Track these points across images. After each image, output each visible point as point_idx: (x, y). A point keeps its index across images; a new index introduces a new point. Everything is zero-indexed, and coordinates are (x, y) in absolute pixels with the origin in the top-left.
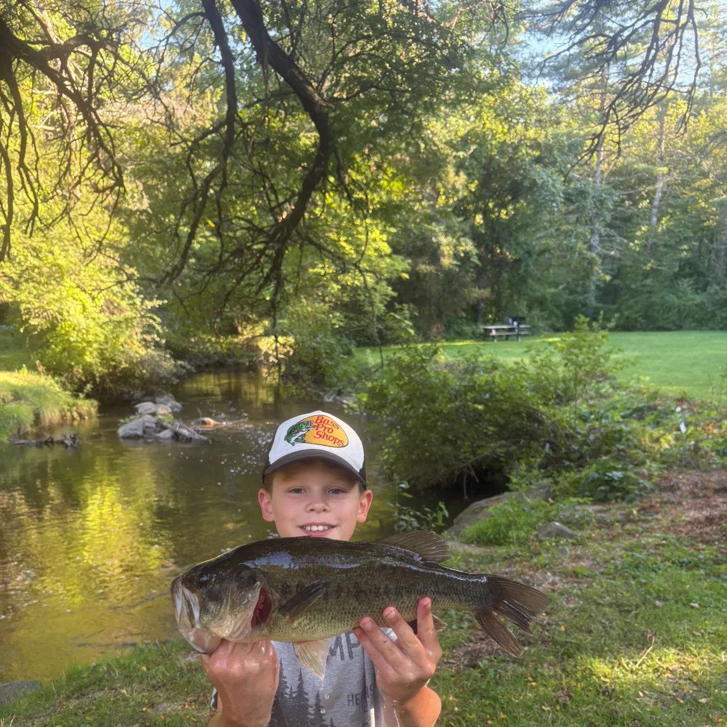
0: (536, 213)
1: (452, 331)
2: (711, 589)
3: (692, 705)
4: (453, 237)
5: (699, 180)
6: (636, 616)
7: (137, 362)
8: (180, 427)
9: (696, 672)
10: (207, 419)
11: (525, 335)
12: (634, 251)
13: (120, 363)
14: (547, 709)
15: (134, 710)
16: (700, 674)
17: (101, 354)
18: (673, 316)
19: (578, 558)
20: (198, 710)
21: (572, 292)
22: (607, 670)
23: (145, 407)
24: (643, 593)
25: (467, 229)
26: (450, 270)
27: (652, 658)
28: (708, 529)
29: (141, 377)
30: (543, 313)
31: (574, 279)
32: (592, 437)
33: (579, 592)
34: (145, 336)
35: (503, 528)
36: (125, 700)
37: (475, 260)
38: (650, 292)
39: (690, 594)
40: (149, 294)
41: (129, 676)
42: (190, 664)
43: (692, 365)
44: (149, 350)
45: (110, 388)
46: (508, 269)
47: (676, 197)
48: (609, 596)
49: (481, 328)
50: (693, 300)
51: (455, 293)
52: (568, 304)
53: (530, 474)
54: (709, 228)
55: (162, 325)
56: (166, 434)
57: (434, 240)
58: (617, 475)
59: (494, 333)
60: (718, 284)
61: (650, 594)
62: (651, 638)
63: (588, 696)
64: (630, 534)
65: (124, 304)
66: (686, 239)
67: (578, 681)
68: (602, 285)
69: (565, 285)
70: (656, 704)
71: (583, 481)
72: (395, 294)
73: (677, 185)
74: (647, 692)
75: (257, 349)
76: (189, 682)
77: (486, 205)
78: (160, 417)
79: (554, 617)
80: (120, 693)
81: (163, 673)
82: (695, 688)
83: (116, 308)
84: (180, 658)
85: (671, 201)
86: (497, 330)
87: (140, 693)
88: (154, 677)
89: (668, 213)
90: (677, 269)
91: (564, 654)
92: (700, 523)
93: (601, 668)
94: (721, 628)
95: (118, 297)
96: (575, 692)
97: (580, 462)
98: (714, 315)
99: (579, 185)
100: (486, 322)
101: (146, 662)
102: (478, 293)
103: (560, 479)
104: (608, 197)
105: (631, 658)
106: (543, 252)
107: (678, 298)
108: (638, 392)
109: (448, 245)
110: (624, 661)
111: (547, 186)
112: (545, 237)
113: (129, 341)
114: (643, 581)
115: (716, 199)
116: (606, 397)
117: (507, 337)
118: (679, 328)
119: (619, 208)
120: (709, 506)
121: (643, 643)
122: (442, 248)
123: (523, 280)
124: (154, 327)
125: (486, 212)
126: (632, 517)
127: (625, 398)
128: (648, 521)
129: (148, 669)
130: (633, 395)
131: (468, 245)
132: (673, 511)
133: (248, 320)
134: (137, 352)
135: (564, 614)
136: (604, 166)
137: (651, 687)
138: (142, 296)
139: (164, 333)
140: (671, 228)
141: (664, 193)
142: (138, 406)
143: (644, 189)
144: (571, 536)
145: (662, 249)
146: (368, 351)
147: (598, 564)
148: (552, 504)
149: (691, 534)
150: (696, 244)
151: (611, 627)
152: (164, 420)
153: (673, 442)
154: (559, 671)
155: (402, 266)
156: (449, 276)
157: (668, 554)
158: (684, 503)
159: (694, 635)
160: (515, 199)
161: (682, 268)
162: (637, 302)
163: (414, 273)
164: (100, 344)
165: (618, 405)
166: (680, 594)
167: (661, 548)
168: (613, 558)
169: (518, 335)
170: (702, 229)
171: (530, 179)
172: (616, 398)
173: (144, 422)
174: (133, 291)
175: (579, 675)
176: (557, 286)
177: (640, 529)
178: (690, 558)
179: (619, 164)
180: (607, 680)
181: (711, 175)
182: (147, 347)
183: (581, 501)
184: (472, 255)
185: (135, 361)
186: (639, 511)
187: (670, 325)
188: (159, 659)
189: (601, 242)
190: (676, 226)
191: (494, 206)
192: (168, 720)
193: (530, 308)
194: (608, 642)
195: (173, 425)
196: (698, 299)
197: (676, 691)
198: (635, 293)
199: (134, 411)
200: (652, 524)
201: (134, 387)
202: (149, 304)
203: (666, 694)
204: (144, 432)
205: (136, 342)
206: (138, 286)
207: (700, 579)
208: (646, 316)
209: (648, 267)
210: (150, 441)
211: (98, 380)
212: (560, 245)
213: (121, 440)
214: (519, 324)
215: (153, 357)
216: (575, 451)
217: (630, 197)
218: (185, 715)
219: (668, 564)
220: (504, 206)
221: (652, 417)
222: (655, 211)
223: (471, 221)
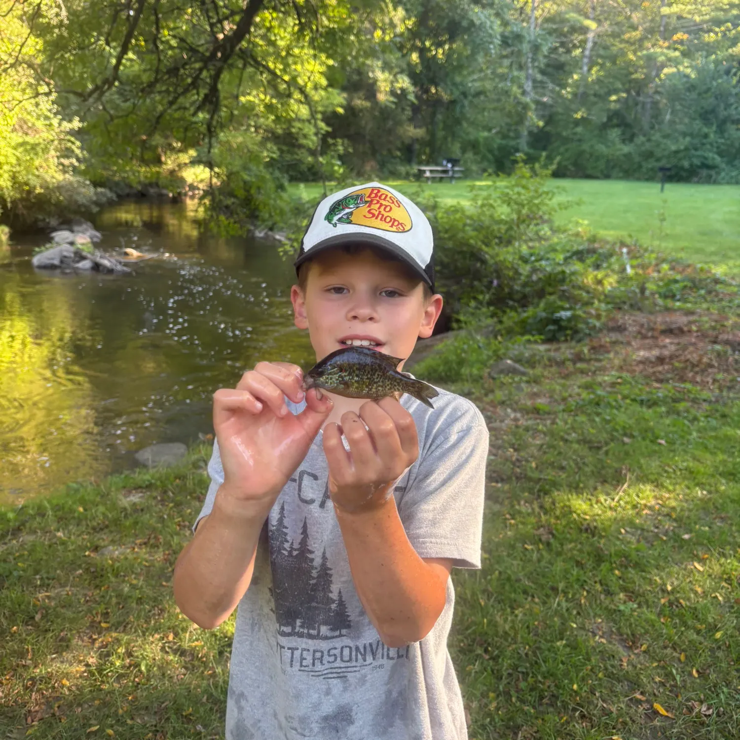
0: (473, 54)
1: (385, 170)
2: (674, 426)
3: (676, 541)
4: (390, 73)
5: (629, 32)
6: (607, 453)
7: (54, 187)
8: (101, 257)
9: (673, 508)
10: (129, 250)
11: (459, 178)
12: (566, 99)
13: (35, 188)
14: (529, 547)
15: (75, 555)
16: (678, 509)
17: (14, 178)
18: (602, 165)
19: (535, 395)
20: (150, 553)
21: (505, 137)
22: (585, 507)
23: (62, 236)
24: (609, 430)
25: (405, 66)
26: (386, 107)
27: (629, 495)
28: (660, 368)
29: (58, 204)
30: (476, 157)
31: (507, 124)
32: (535, 278)
33: (545, 429)
34: (62, 160)
35: (454, 365)
36: (63, 543)
37: (411, 97)
38: (580, 140)
39: (656, 431)
40: (68, 115)
41: (64, 517)
42: (134, 504)
43: (626, 212)
44: (67, 176)
45: (23, 214)
46: (442, 110)
47: (606, 48)
48: (575, 432)
49: (415, 169)
50: (621, 150)
51: (390, 132)
52: (501, 148)
53: (478, 311)
54: (636, 81)
55: (82, 148)
56: (85, 264)
57: (371, 75)
58: (565, 314)
59: (428, 174)
60: (644, 135)
61: (617, 431)
62: (626, 475)
63: (570, 533)
64: (582, 372)
65: (40, 124)
66: (616, 91)
67: (557, 518)
68: (535, 131)
69: (498, 129)
70: (638, 541)
71: (530, 321)
72: (330, 129)
73: (607, 36)
74: (628, 529)
75: (183, 180)
76: (136, 523)
77: (423, 43)
78: (79, 246)
79: (523, 454)
80: (55, 536)
81: (103, 514)
82: (675, 524)
83: (29, 128)
84: (121, 497)
85: (602, 52)
86: (431, 171)
87: (79, 536)
88: (94, 518)
89: (598, 64)
90: (605, 120)
91: (539, 491)
92: (651, 362)
93: (580, 505)
94: (691, 464)
95: (32, 116)
96: (557, 530)
97: (524, 301)
98: (640, 167)
99: (515, 29)
100: (420, 163)
101: (83, 502)
102: (413, 131)
103: (505, 319)
104: (543, 42)
105: (608, 494)
106: (478, 94)
107: (608, 147)
108: (577, 235)
109: (385, 81)
110: (602, 498)
111: (485, 27)
112: (481, 79)
113: (44, 165)
114: (608, 418)
115: (645, 52)
116: (546, 240)
117: (441, 179)
118: (607, 177)
119: (552, 56)
120: (657, 346)
121: (617, 480)
122: (379, 83)
123: (458, 122)
124: (73, 151)
125: (422, 51)
126: (582, 356)
127: (564, 241)
128: (599, 360)
129: (85, 510)
130: (573, 239)
131: (404, 82)
132: (623, 351)
133: (173, 149)
134: (53, 177)
135: (534, 450)
136: (538, 13)
137: (631, 523)
138: (60, 117)
139: (84, 158)
140: (602, 78)
141: (595, 43)
142: (54, 234)
143: (577, 38)
144: (524, 374)
145: (592, 99)
146: (302, 186)
147: (556, 401)
148: (500, 343)
149: (644, 373)
150: (624, 95)
151: (584, 463)
152: (83, 250)
153: (615, 285)
154: (537, 510)
155: (338, 100)
156: (385, 113)
157: (626, 392)
158: (633, 343)
159: (666, 471)
160: (452, 40)
161: (610, 119)
162: (567, 150)
163: (349, 108)
164: (12, 166)
165: (558, 248)
166: (646, 431)
167: (618, 386)
168: (570, 396)
169: (452, 178)
170: (630, 82)
171: (468, 19)
172: (555, 240)
173: (61, 251)
174: (50, 111)
175: (558, 512)
176: (490, 130)
177: (593, 369)
178: (650, 396)
179: (552, 11)
180: (588, 517)
181: (640, 28)
182: (65, 172)
183: (532, 339)
184: (409, 93)
185: (51, 186)
186: (589, 351)
187: (599, 175)
188: (98, 499)
189: (534, 87)
190: (605, 77)
191: (432, 45)
192: (117, 564)
193: (464, 150)
194: (583, 479)
195: (93, 254)
196: (626, 149)
197: (657, 528)
198: (566, 140)
199: (50, 240)
200: (604, 363)
201: (50, 214)
202: (66, 126)
203: (648, 531)
204: (62, 262)
205: (52, 166)
206: (55, 106)
207: (662, 417)
208: (575, 164)
209: (578, 116)
210: (68, 271)
211: (9, 205)
212: (496, 87)
213: (36, 270)
214: (453, 166)
215: (71, 183)
216: (517, 292)
217: (563, 44)
218: (135, 559)
219: (628, 401)
220: (439, 45)
221: (593, 259)
222: (586, 60)
223: (408, 58)
